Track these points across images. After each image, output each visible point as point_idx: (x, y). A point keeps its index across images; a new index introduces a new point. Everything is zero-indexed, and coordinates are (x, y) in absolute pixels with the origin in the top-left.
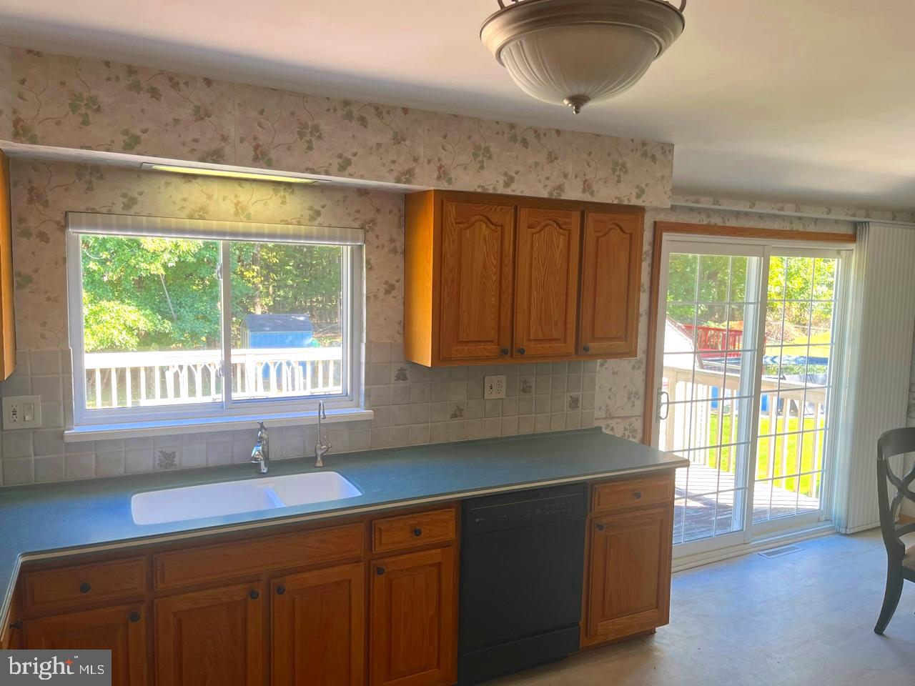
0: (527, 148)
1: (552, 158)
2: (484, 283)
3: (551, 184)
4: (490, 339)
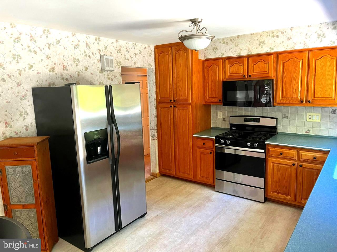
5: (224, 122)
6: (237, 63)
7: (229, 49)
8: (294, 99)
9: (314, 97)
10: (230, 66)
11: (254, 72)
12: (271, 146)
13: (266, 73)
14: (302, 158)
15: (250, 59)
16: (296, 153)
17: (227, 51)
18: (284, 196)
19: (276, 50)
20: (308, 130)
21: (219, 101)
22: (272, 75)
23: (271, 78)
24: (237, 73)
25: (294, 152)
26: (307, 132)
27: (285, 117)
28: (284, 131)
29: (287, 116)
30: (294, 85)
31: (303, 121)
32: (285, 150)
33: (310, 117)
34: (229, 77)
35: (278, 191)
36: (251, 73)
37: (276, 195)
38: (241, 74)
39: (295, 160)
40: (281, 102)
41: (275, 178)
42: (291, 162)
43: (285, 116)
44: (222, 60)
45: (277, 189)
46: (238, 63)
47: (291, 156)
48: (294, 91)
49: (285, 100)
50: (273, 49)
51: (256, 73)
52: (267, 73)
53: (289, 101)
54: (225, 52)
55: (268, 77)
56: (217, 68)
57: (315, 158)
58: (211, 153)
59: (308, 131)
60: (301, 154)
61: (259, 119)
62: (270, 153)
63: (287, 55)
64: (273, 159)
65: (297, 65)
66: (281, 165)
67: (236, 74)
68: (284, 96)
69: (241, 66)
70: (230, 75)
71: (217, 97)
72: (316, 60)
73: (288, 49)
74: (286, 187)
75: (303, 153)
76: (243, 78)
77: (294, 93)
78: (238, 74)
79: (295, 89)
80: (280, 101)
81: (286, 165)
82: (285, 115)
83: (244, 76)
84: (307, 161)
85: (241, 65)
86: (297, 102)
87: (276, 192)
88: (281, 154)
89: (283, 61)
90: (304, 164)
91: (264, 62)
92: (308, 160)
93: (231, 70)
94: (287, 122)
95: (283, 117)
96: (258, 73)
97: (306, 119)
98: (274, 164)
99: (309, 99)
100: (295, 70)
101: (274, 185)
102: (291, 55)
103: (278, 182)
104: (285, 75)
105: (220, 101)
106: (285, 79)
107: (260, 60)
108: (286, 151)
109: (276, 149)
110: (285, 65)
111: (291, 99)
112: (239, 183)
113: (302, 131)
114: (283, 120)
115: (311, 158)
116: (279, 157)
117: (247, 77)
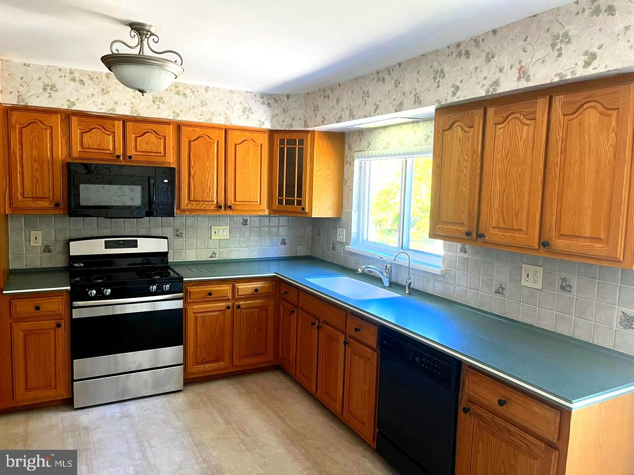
0: (469, 58)
1: (489, 58)
2: (458, 176)
3: (487, 82)
4: (461, 222)
5: (47, 255)
6: (99, 129)
7: (88, 97)
8: (207, 203)
9: (235, 200)
10: (82, 131)
11: (136, 151)
12: (190, 284)
13: (159, 155)
14: (239, 294)
15: (129, 125)
16: (230, 289)
17: (82, 98)
18: (214, 365)
19: (182, 118)
20: (214, 253)
21: (54, 206)
22: (171, 160)
23: (168, 166)
24: (100, 148)
25: (228, 288)
26: (212, 257)
27: (178, 235)
28: (176, 259)
29: (182, 233)
30: (207, 180)
31: (206, 240)
32: (214, 287)
33: (215, 233)
34: (79, 155)
35: (204, 361)
36: (131, 152)
37: (201, 368)
38: (109, 152)
39: (229, 300)
40: (188, 208)
41: (199, 338)
42: (223, 304)
43: (178, 233)
44: (59, 116)
45: (203, 357)
46: (100, 127)
47: (224, 295)
48: (207, 190)
49: (194, 205)
50: (178, 115)
51: (140, 154)
52: (162, 155)
53: (201, 206)
54: (78, 100)
55: (165, 162)
56: (48, 131)
57: (256, 290)
58: (59, 326)
59: (213, 255)
60: (238, 288)
61: (137, 240)
62: (190, 298)
63: (195, 129)
64: (194, 307)
65: (211, 147)
66: (208, 314)
67: (97, 151)
68: (192, 198)
69: (110, 135)
70: (82, 150)
71: (49, 198)
72: (236, 145)
73: (202, 120)
74: (217, 349)
75: (241, 286)
76: (114, 160)
77: (207, 193)
78: (101, 151)
79: (210, 188)
80: (186, 206)
81: (216, 311)
82: (178, 230)
83: (118, 157)
84: (246, 298)
85: (109, 133)
86: (212, 208)
87: (202, 363)
88: (210, 294)
89: (189, 139)
90: (241, 303)
91: (156, 135)
92: (246, 296)
93: (85, 140)
94: (182, 243)
95: (175, 234)
96: (146, 154)
97: (210, 236)
98: (197, 315)
99: (229, 204)
100: (208, 156)
101: (198, 351)
102: (200, 131)
103: (204, 345)
104: (192, 162)
105: (57, 205)
106: (193, 168)
107: (149, 130)
108: (215, 289)
109: (200, 288)
110: (193, 146)
111: (202, 203)
112: (133, 370)
113: (204, 256)
114: (175, 240)
115: (251, 292)
116: (205, 301)
117: (121, 158)
